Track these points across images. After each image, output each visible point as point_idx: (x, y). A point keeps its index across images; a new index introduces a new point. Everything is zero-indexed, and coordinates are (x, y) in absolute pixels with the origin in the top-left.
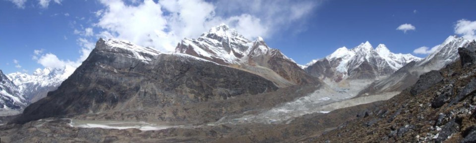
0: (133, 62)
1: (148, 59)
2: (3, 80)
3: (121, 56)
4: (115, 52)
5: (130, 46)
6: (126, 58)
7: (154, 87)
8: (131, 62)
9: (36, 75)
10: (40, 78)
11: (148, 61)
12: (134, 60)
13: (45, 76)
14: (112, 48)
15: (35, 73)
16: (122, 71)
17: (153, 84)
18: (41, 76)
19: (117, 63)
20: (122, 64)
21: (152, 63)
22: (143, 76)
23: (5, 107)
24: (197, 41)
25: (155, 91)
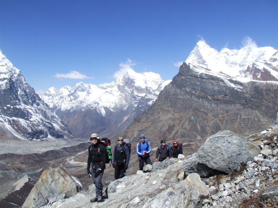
0: (226, 89)
1: (239, 87)
2: (37, 101)
3: (212, 83)
4: (204, 78)
5: (210, 72)
6: (219, 86)
7: (258, 114)
8: (224, 89)
9: (49, 95)
10: (57, 100)
11: (240, 89)
12: (228, 88)
13: (62, 98)
14: (199, 74)
15: (47, 92)
16: (215, 97)
17: (257, 111)
18: (58, 98)
19: (209, 89)
20: (215, 91)
21: (245, 91)
22: (238, 103)
23: (49, 136)
24: (269, 62)
25: (259, 118)
